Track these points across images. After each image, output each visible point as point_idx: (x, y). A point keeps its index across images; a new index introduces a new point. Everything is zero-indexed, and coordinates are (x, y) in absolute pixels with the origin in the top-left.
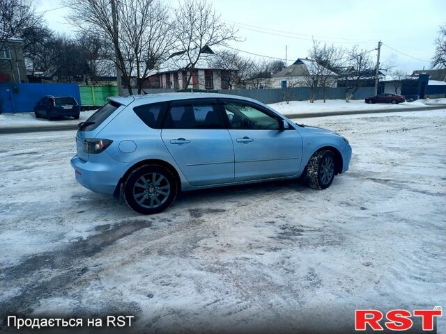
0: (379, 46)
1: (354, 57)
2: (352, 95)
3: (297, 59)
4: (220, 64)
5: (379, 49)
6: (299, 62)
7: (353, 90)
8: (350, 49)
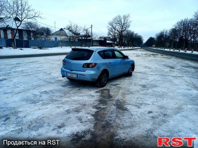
0: (92, 26)
1: (85, 30)
2: (84, 45)
3: (61, 28)
4: (27, 28)
5: (91, 28)
6: (61, 29)
7: (85, 43)
8: (83, 27)
